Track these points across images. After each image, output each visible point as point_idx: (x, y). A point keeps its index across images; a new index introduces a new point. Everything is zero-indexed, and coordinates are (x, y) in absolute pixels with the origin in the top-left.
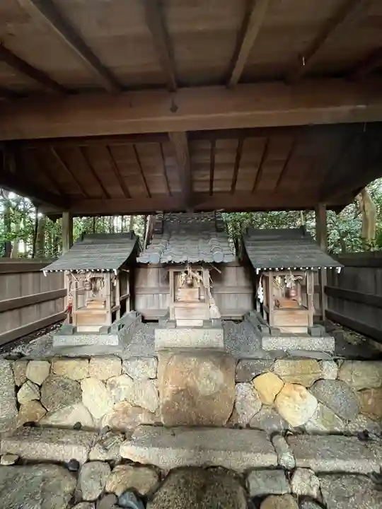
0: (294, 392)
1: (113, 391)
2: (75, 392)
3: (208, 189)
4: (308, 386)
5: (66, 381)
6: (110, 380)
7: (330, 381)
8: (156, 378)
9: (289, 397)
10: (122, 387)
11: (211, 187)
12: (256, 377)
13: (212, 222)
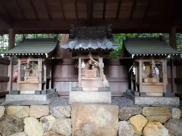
0: (155, 125)
1: (44, 124)
2: (20, 125)
3: (102, 17)
4: (163, 122)
5: (15, 118)
6: (42, 118)
7: (176, 119)
8: (70, 118)
9: (151, 128)
10: (50, 122)
11: (104, 15)
12: (131, 117)
13: (105, 32)
